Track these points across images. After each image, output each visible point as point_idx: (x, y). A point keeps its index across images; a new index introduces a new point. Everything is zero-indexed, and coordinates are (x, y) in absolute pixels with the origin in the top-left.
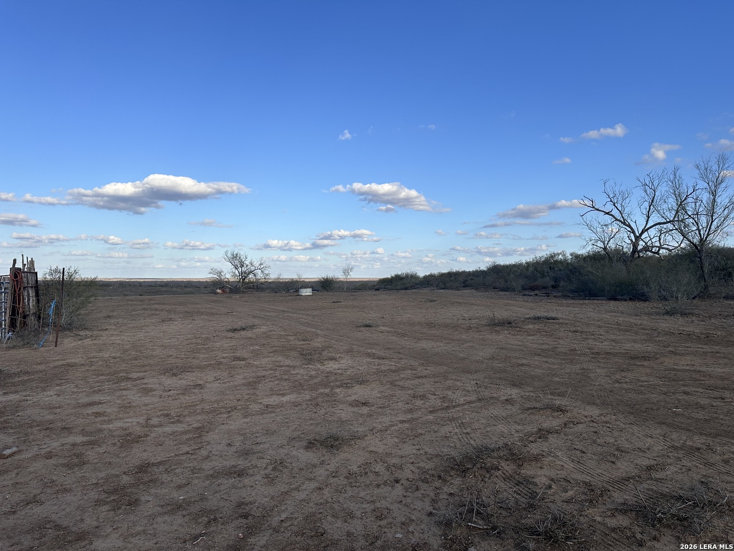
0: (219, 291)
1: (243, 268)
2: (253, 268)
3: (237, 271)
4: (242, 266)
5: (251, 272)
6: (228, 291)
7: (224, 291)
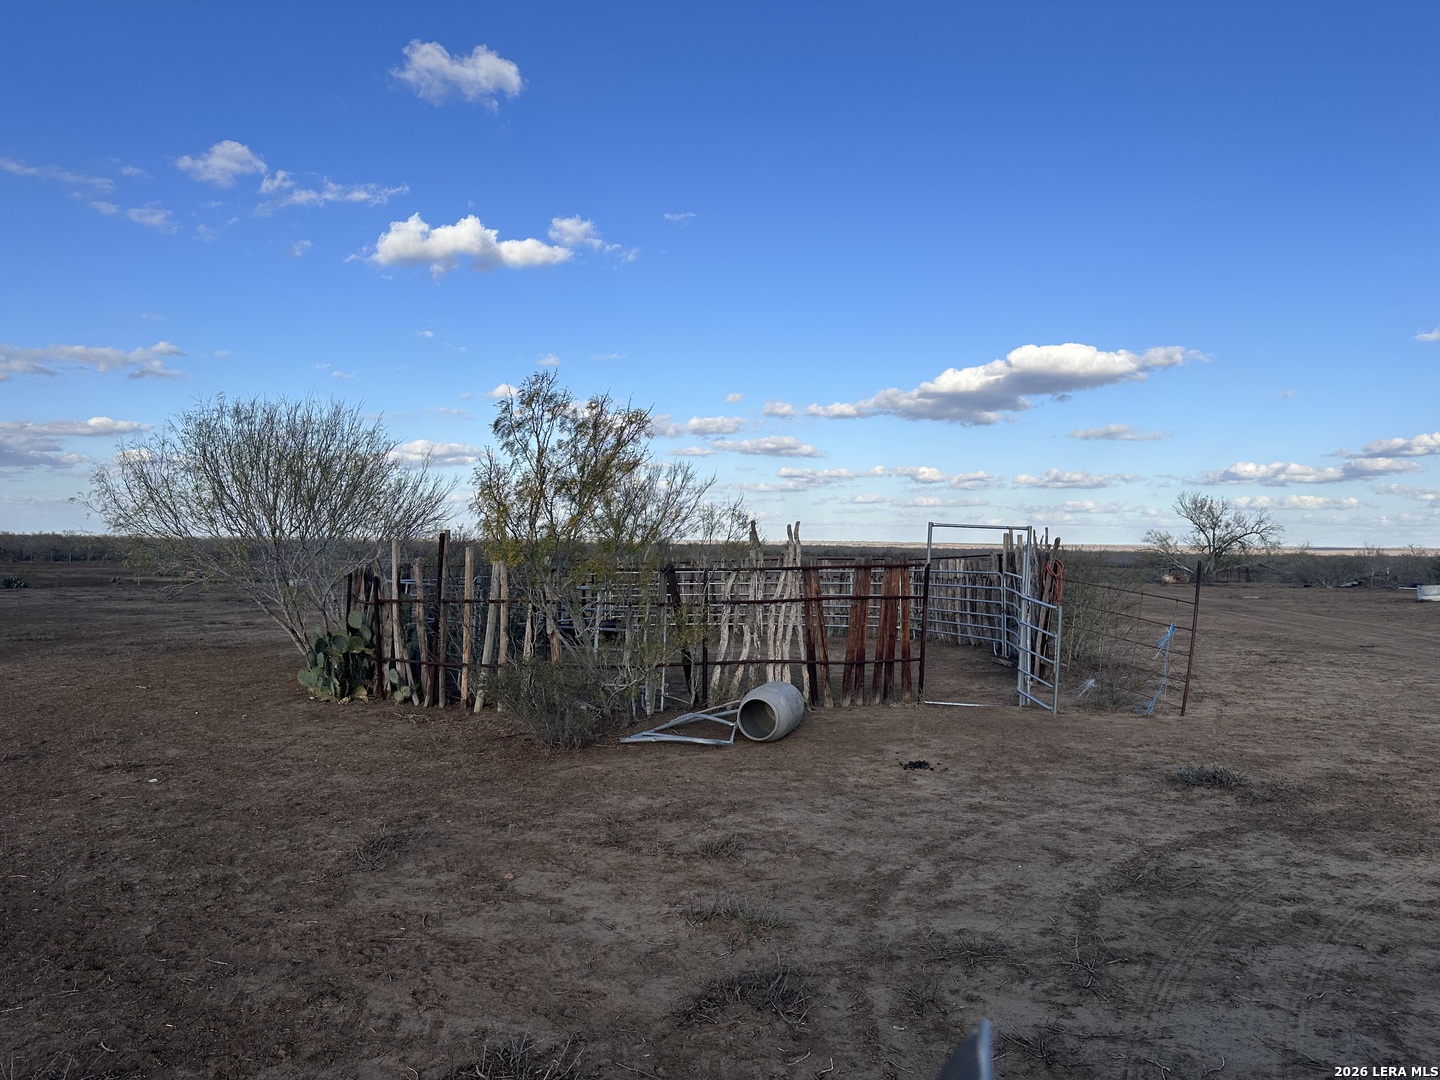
0: (1168, 578)
1: (1217, 532)
2: (1239, 531)
3: (1202, 536)
4: (1214, 526)
5: (1234, 539)
6: (1188, 580)
7: (1178, 579)
